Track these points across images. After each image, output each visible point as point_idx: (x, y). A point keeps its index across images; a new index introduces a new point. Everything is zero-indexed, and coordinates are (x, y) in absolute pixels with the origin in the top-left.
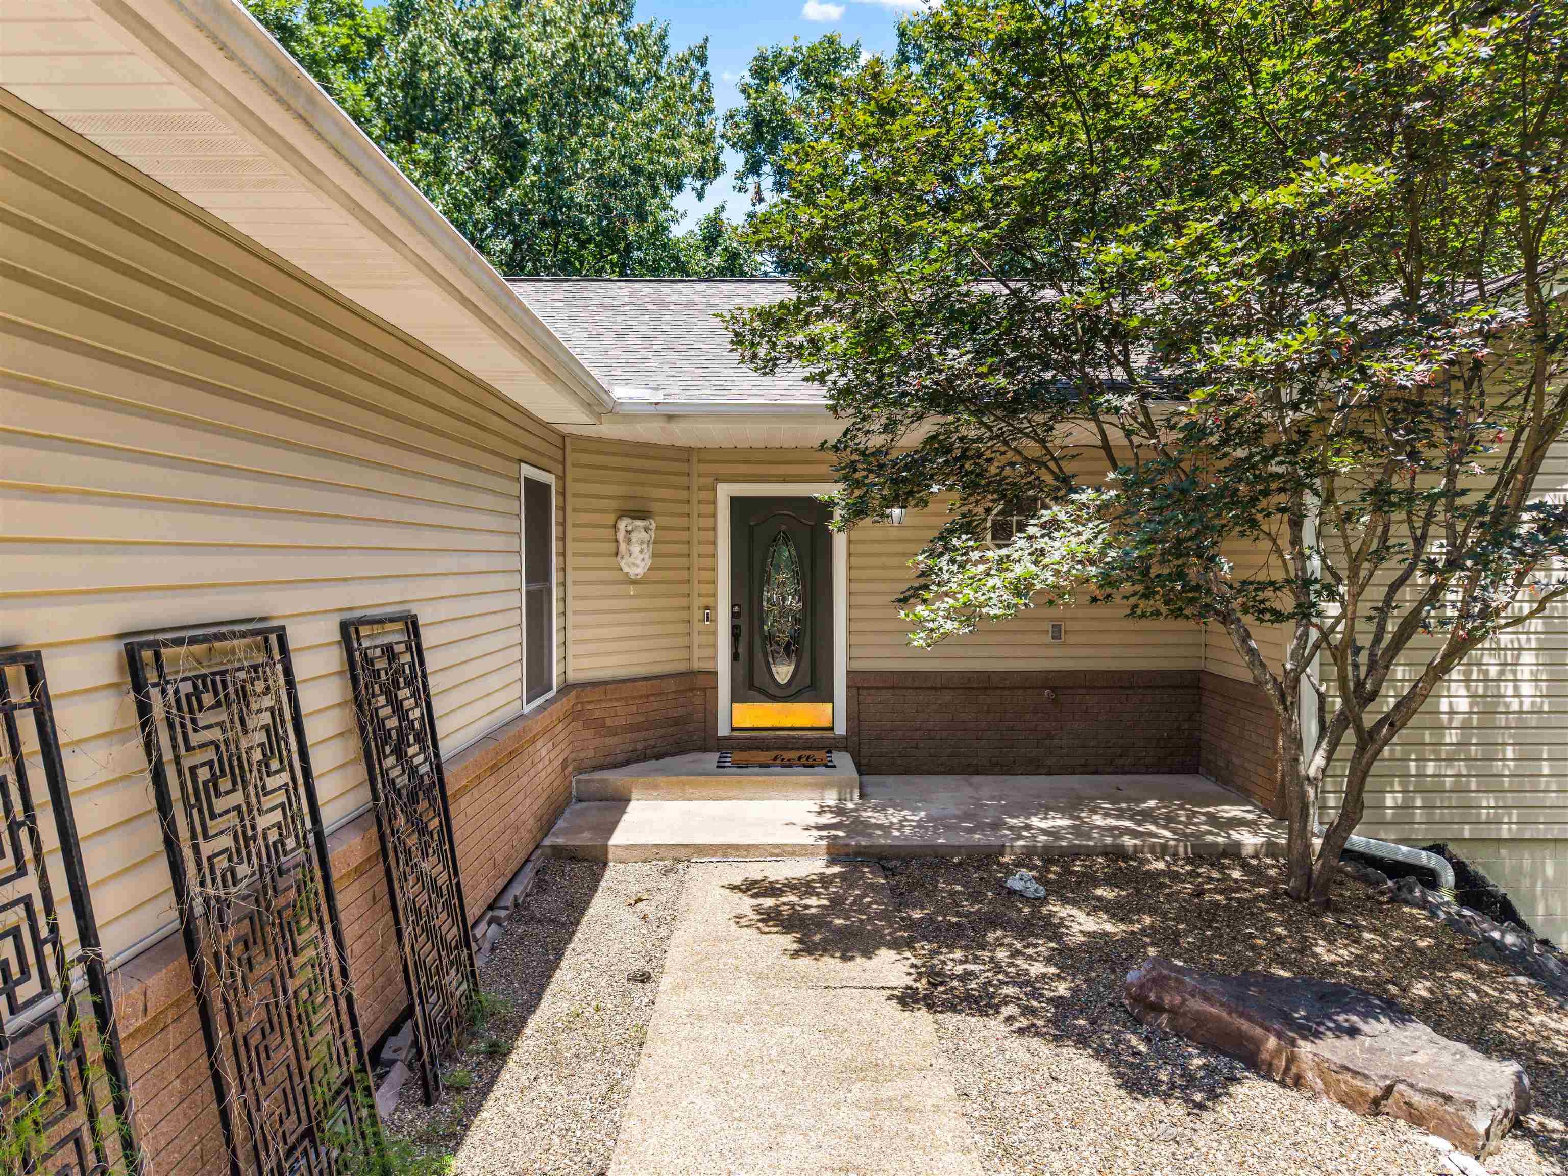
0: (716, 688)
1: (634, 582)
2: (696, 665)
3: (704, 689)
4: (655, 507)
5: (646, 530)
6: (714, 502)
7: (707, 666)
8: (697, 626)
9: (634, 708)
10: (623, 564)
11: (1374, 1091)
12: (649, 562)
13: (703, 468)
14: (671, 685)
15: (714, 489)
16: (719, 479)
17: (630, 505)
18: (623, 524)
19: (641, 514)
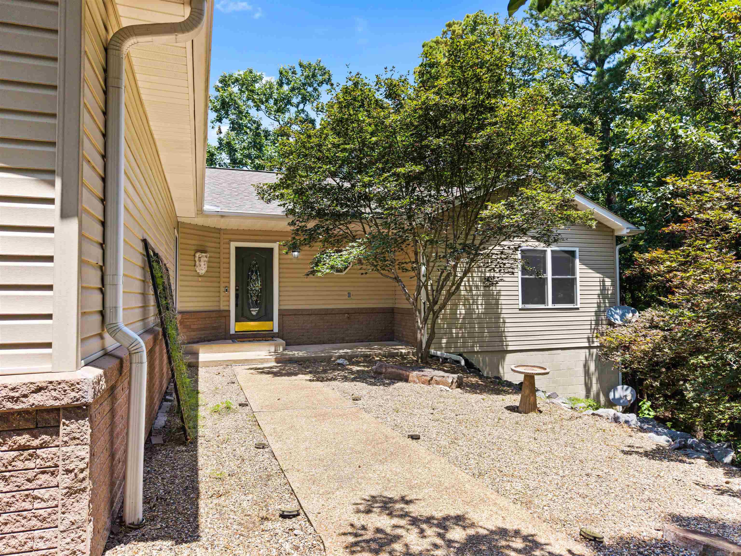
0: (229, 316)
1: (200, 276)
2: (222, 308)
3: (225, 317)
4: (209, 249)
5: (206, 257)
6: (229, 249)
7: (226, 308)
8: (223, 294)
9: (201, 323)
10: (197, 269)
11: (429, 378)
12: (206, 269)
13: (226, 236)
14: (214, 315)
15: (229, 244)
16: (231, 240)
17: (200, 248)
18: (198, 255)
19: (203, 251)
